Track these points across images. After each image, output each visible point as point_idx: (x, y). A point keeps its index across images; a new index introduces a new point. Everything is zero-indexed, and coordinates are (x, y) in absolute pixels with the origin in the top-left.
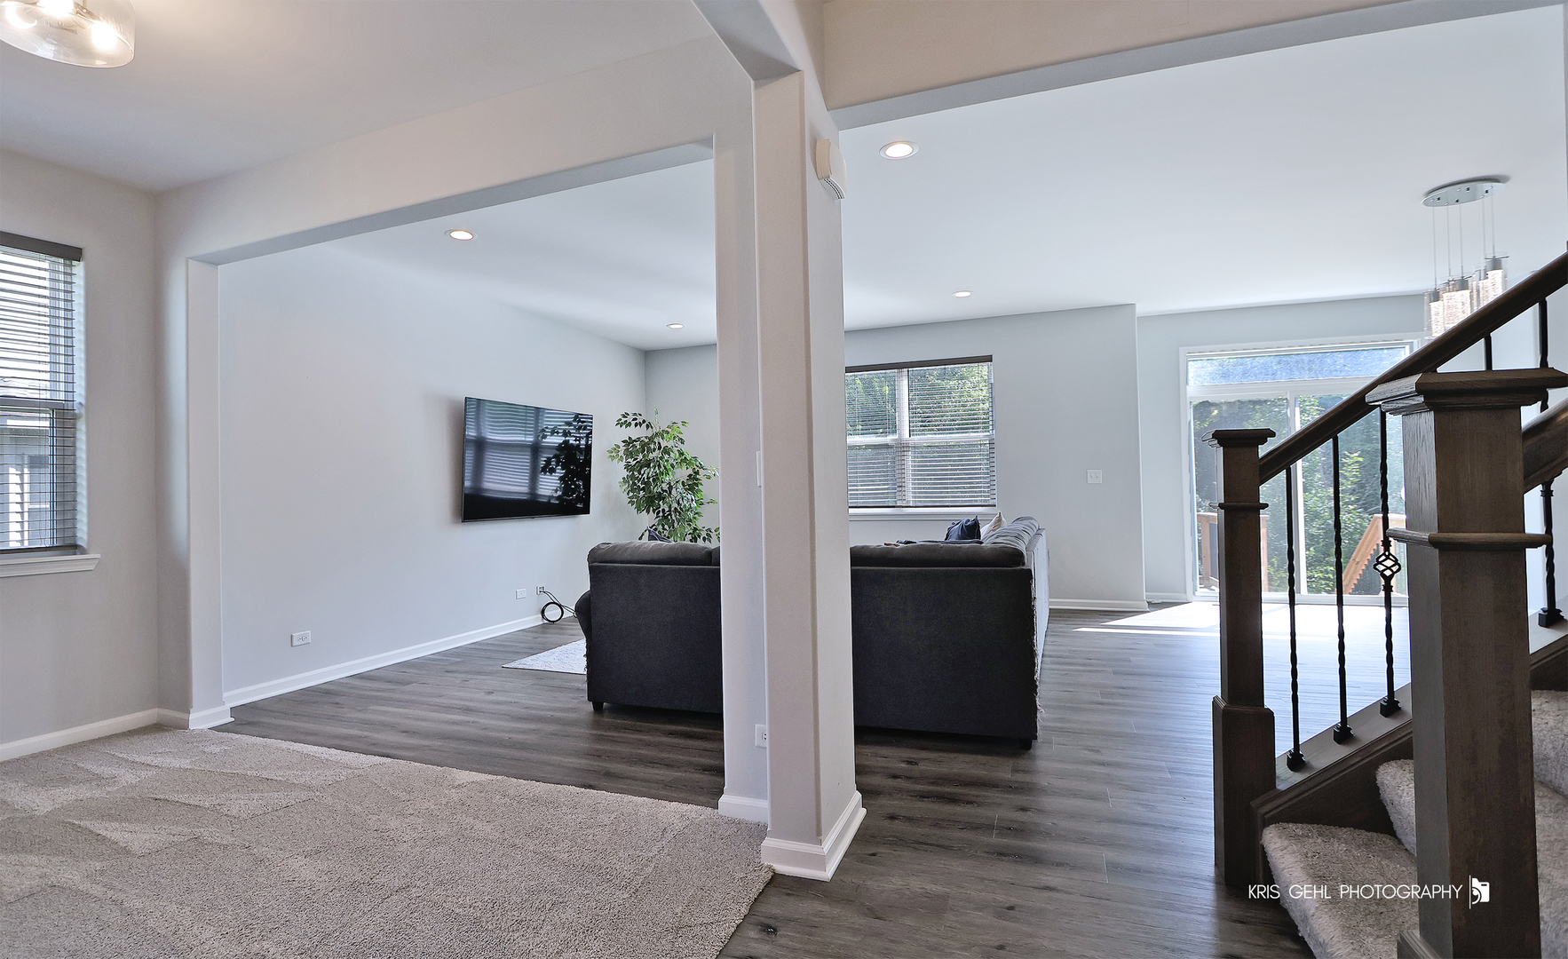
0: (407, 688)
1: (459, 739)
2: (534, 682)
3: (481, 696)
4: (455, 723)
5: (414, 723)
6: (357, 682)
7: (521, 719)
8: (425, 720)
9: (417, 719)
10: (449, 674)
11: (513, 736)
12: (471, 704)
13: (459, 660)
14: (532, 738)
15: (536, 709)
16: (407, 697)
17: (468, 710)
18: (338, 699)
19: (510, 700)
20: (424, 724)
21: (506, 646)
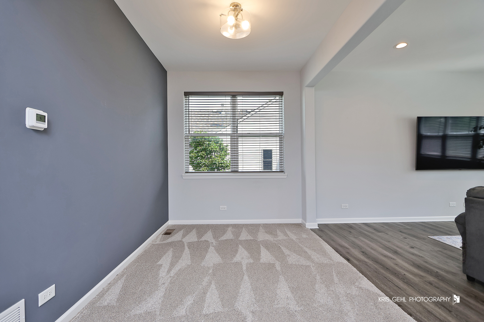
0: (380, 234)
1: (381, 264)
2: (440, 249)
3: (407, 248)
4: (385, 256)
5: (369, 249)
6: (363, 226)
7: (418, 267)
8: (374, 250)
9: (372, 248)
10: (401, 233)
11: (407, 274)
12: (398, 249)
13: (410, 228)
14: (416, 280)
15: (431, 265)
16: (376, 238)
17: (396, 252)
18: (352, 231)
19: (421, 255)
20: (373, 252)
21: (438, 227)
